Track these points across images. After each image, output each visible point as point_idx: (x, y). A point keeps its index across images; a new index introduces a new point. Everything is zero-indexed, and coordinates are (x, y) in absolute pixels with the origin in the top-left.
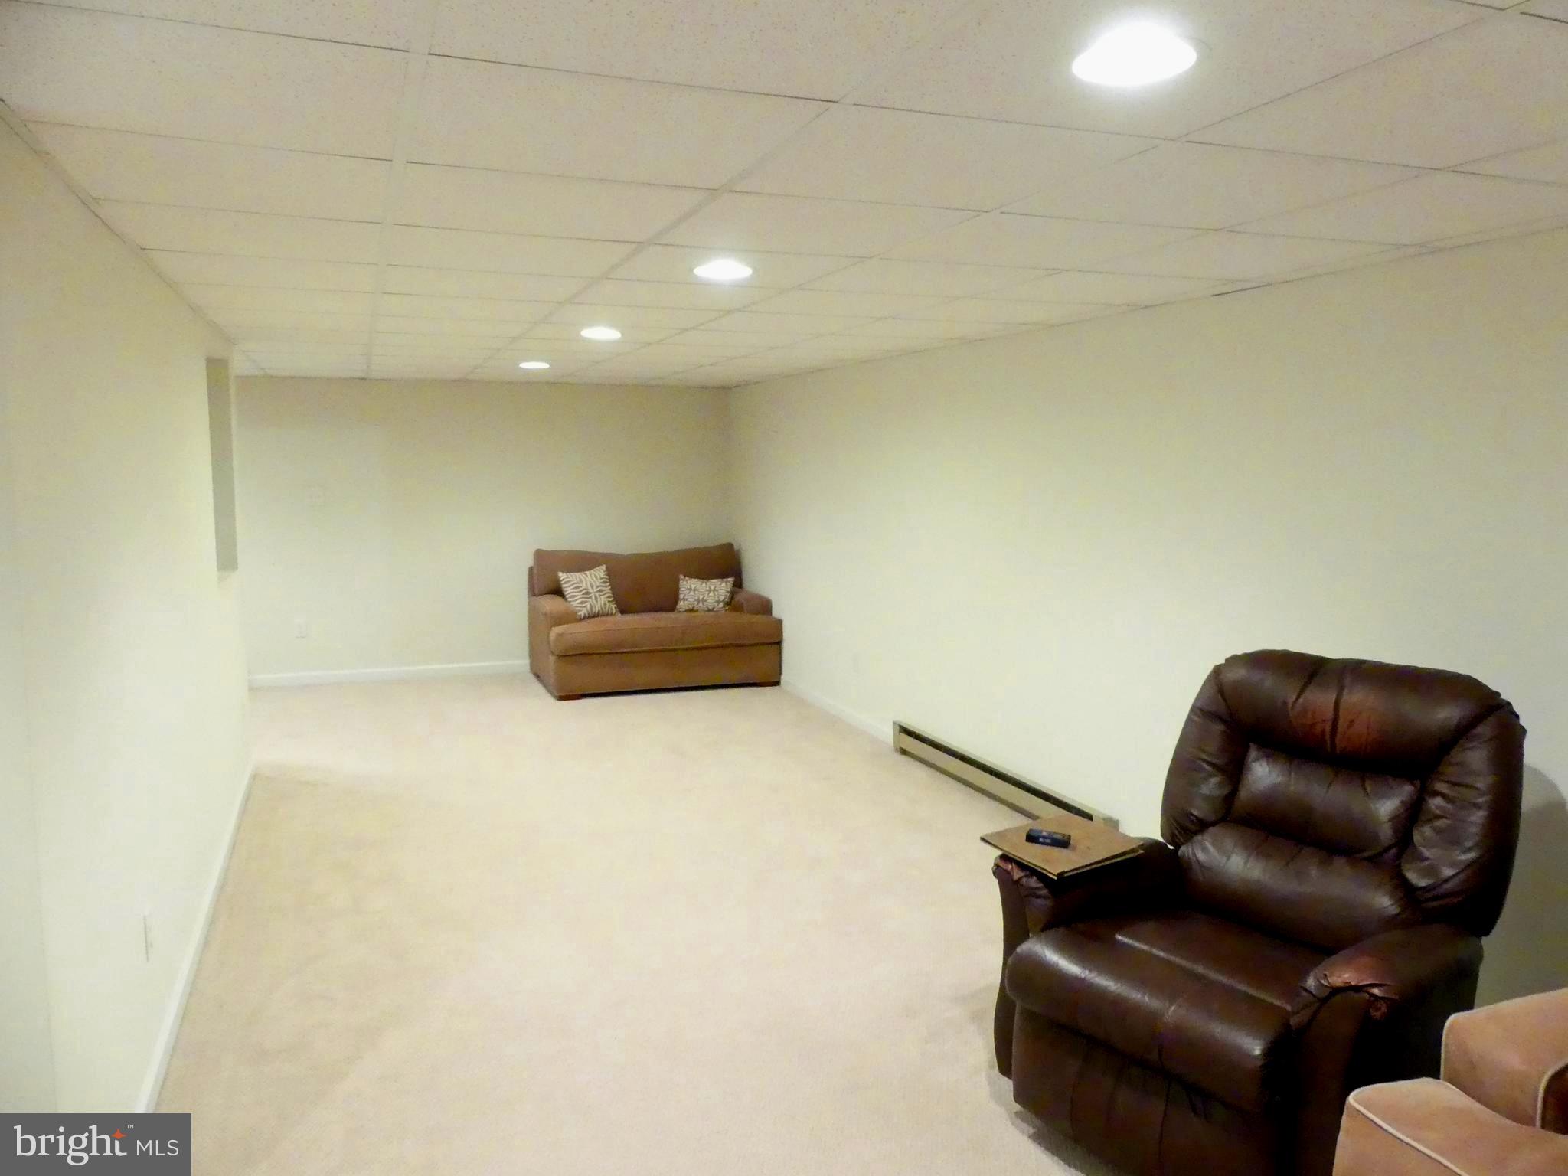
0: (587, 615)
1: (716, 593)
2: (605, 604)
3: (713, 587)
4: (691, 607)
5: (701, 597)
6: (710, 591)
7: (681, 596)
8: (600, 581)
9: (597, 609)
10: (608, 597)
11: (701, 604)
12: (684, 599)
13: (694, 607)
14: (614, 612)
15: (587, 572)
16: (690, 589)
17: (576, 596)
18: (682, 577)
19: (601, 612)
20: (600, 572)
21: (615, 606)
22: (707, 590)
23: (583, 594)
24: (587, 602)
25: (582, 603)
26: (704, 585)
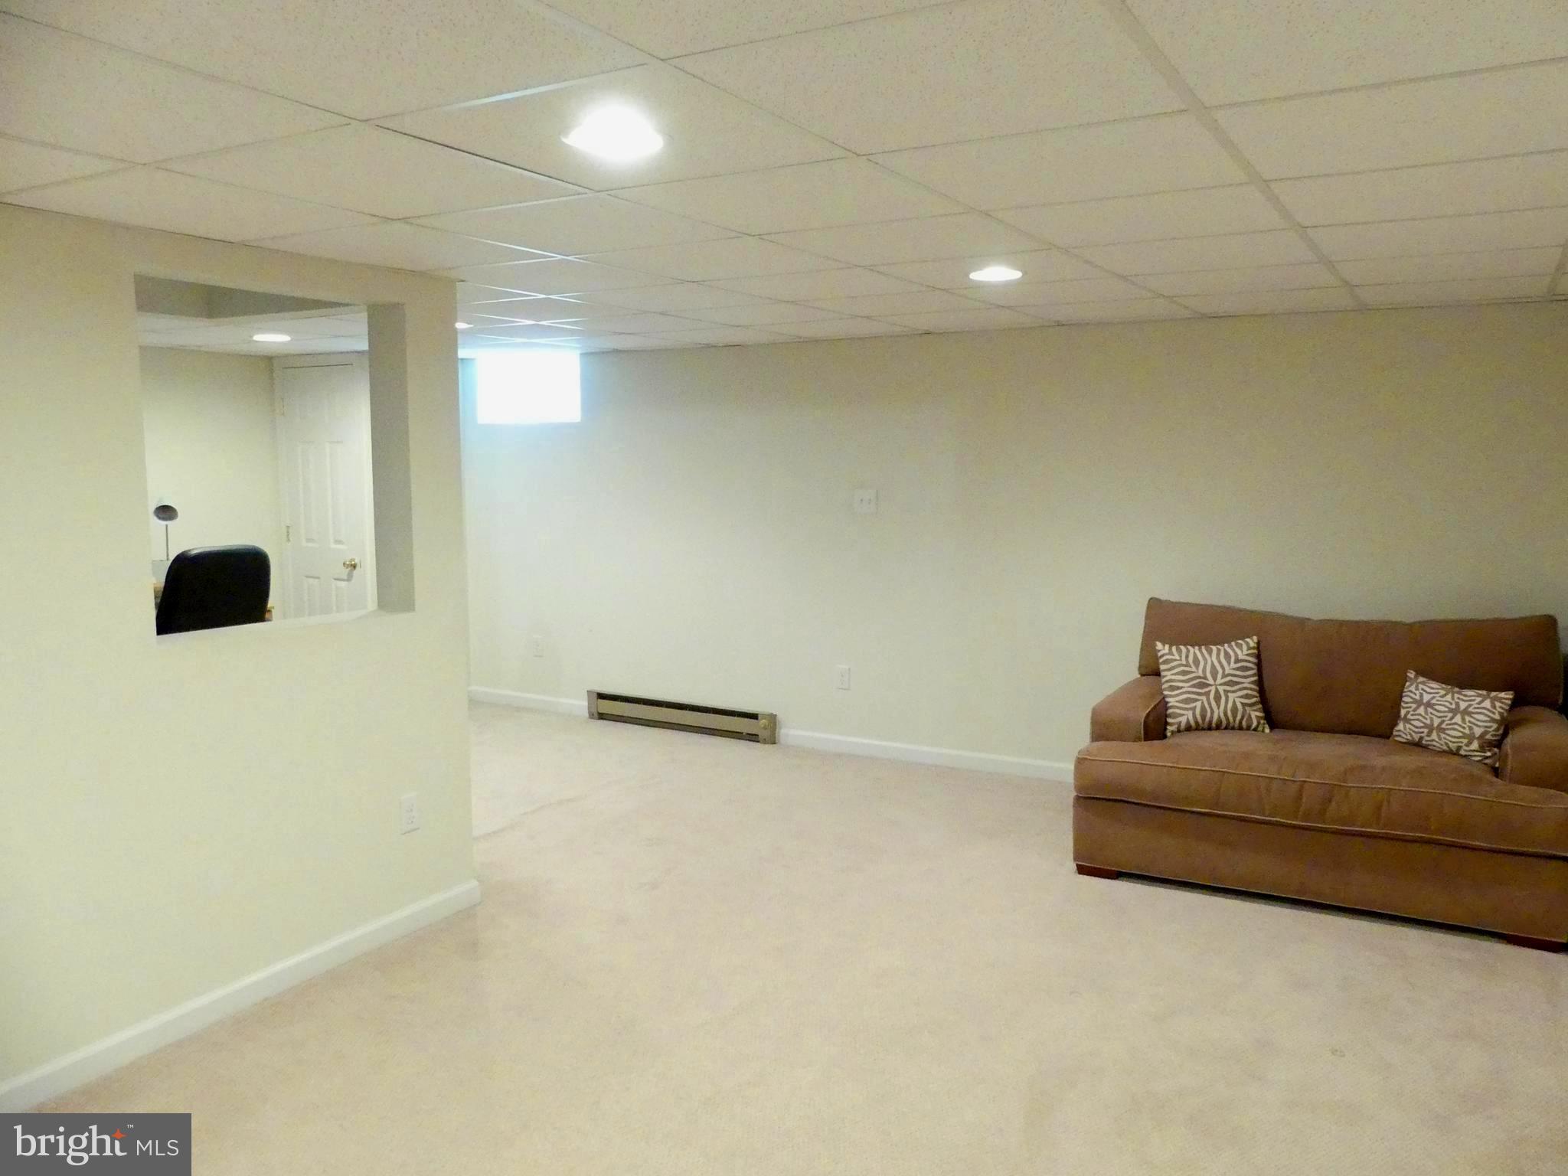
0: (1192, 723)
1: (1467, 718)
2: (1235, 710)
3: (1463, 705)
4: (1416, 737)
5: (1436, 722)
6: (1455, 711)
7: (1403, 712)
8: (1233, 665)
9: (1218, 713)
10: (1247, 696)
11: (1434, 736)
12: (1407, 721)
13: (1421, 738)
14: (1255, 723)
15: (1214, 648)
16: (1419, 703)
17: (1178, 688)
18: (1411, 674)
19: (1224, 723)
20: (1243, 650)
21: (1261, 714)
22: (1451, 710)
23: (1194, 686)
24: (1197, 700)
25: (1187, 701)
26: (1449, 697)
